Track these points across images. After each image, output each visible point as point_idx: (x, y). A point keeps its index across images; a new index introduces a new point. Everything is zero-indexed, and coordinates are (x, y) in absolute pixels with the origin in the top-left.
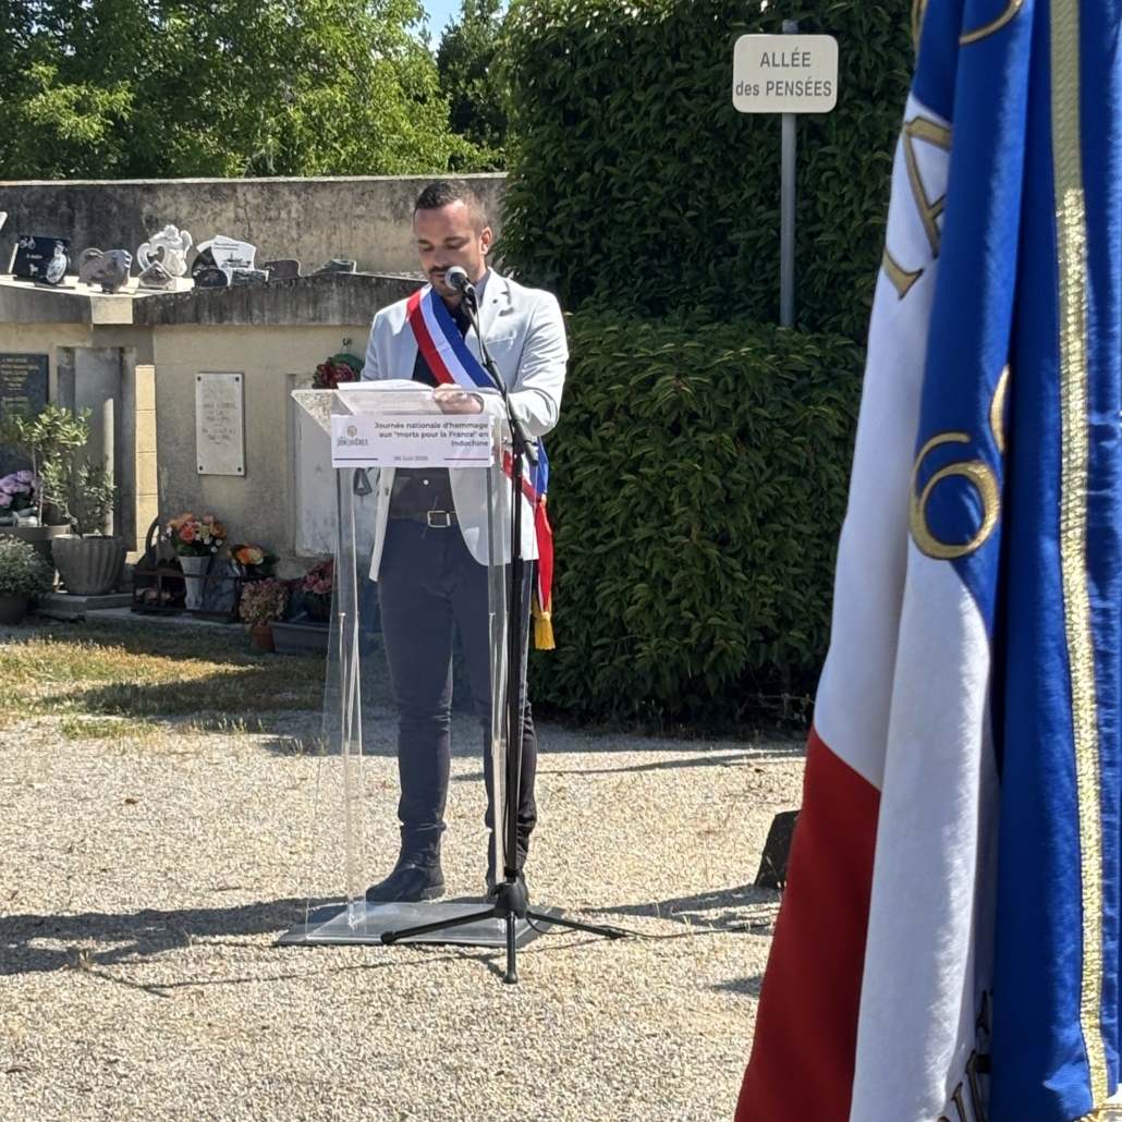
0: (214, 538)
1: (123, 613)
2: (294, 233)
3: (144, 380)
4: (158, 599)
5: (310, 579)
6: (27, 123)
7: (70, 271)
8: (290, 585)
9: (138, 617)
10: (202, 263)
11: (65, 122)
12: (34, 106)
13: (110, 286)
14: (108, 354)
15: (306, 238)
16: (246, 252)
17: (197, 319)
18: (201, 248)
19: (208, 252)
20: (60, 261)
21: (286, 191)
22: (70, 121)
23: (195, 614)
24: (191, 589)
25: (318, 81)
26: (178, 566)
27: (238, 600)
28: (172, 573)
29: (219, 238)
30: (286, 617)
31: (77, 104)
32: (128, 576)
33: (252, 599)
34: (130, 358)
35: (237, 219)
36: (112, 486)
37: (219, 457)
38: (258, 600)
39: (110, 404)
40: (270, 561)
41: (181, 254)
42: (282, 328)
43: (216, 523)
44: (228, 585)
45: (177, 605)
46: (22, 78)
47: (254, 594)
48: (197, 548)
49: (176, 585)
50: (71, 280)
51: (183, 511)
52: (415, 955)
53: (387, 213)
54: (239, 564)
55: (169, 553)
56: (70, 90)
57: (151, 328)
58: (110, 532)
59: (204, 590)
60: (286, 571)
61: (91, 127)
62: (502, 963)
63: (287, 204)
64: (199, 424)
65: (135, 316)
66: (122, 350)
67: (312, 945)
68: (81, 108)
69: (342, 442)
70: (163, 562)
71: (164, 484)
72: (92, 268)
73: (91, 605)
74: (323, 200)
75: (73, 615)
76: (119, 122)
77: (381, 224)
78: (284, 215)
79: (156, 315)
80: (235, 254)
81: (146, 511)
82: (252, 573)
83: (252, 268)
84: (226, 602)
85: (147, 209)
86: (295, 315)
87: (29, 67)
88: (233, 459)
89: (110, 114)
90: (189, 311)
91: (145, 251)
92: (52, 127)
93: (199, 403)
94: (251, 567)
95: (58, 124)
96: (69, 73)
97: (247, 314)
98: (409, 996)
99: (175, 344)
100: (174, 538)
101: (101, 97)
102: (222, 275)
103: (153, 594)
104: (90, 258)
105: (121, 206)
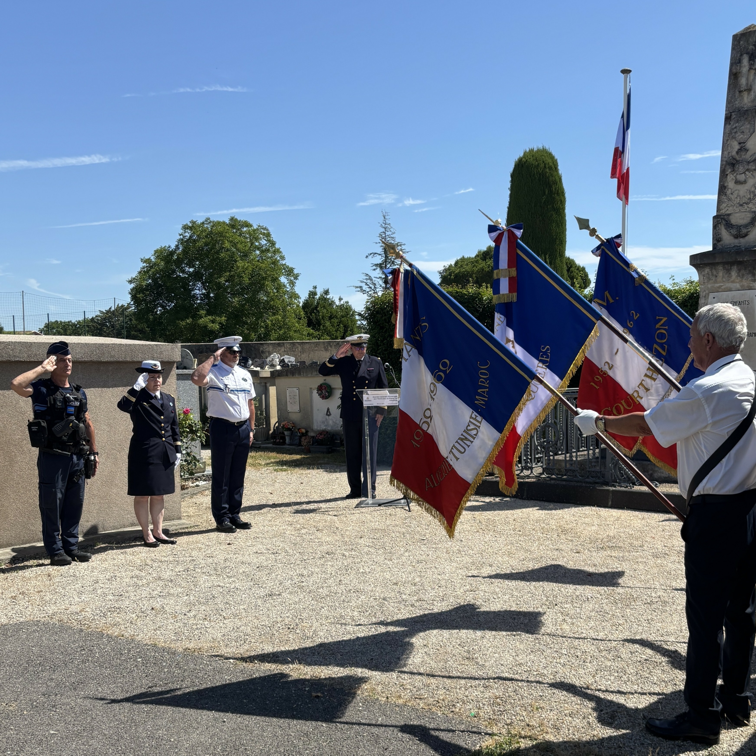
0: (293, 427)
1: (271, 445)
2: (299, 354)
3: (273, 390)
4: (279, 442)
5: (318, 436)
6: (199, 325)
7: (252, 365)
8: (313, 437)
9: (274, 446)
10: (282, 362)
11: (209, 325)
12: (201, 321)
13: (262, 368)
14: (263, 384)
15: (302, 355)
16: (293, 359)
17: (287, 375)
18: (282, 358)
19: (283, 359)
20: (250, 362)
21: (297, 344)
22: (210, 325)
23: (289, 445)
24: (287, 439)
25: (274, 314)
26: (284, 434)
27: (300, 441)
28: (282, 435)
29: (286, 356)
30: (313, 444)
31: (212, 321)
32: (270, 437)
33: (304, 441)
34: (268, 385)
35: (285, 351)
36: (264, 415)
37: (293, 408)
38: (306, 441)
39: (264, 396)
40: (307, 432)
41: (278, 360)
42: (308, 377)
43: (293, 423)
44: (297, 438)
45: (284, 443)
46: (196, 314)
47: (305, 439)
48: (289, 429)
49: (283, 438)
50: (252, 367)
51: (284, 421)
52: (387, 508)
53: (323, 349)
54: (300, 433)
55: (281, 430)
56: (210, 317)
57: (275, 378)
58: (264, 426)
59: (291, 439)
60: (311, 434)
61: (217, 327)
62: (407, 508)
63: (297, 347)
64: (288, 400)
65: (271, 375)
66: (266, 383)
67: (363, 507)
68: (213, 322)
69: (366, 401)
70: (280, 433)
71: (279, 414)
72: (257, 364)
73: (262, 444)
74: (307, 346)
75: (258, 446)
76: (223, 325)
77: (321, 352)
78: (297, 350)
79: (275, 375)
80: (290, 359)
81: (274, 420)
82: (303, 435)
83: (294, 363)
84: (297, 442)
85: (261, 349)
86: (312, 374)
87: (199, 311)
88: (296, 408)
89: (220, 323)
90: (285, 373)
91: (268, 359)
92: (206, 327)
93: (288, 395)
94: (302, 433)
95: (207, 326)
96: (209, 313)
97: (299, 374)
98: (390, 515)
99: (282, 381)
100: (283, 427)
101: (218, 319)
102: (288, 364)
103: (278, 441)
104: (256, 361)
105: (254, 348)
